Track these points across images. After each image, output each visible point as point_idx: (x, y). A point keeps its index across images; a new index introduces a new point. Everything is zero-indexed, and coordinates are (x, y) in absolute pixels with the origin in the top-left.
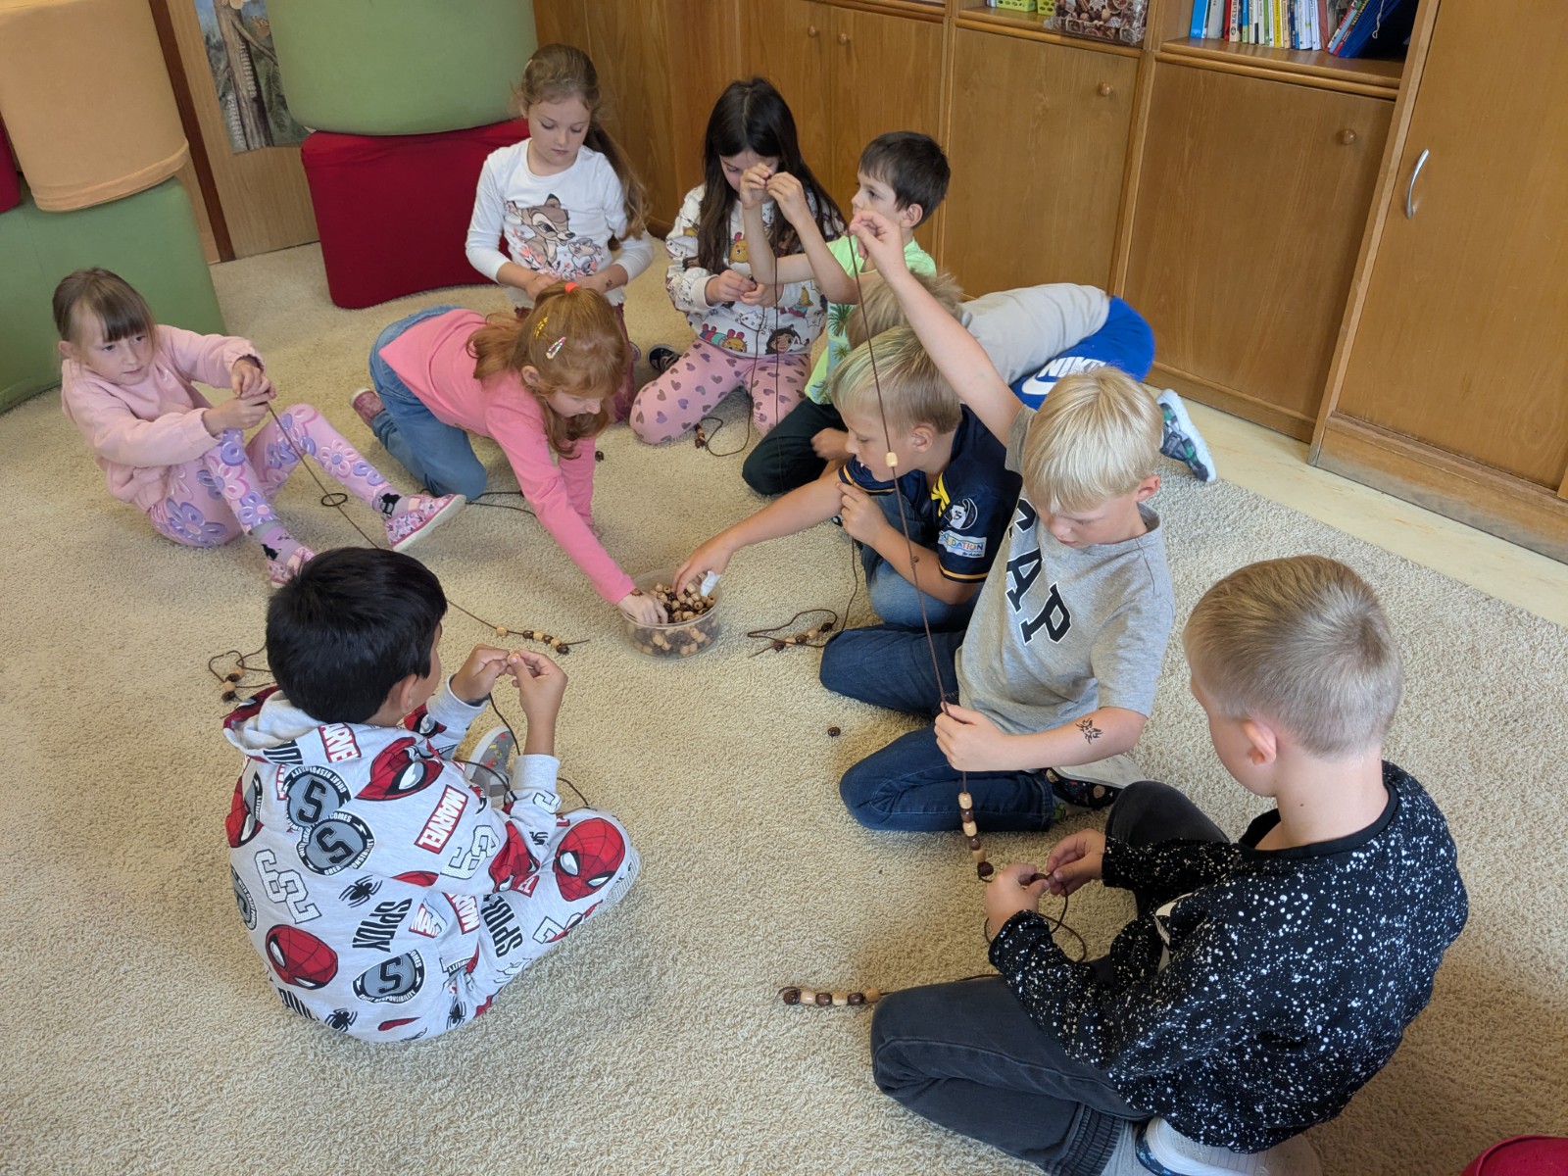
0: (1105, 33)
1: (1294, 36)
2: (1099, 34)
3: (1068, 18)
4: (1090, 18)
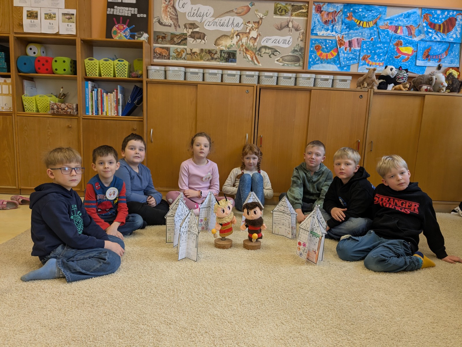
0: (67, 113)
3: (55, 110)
4: (62, 110)
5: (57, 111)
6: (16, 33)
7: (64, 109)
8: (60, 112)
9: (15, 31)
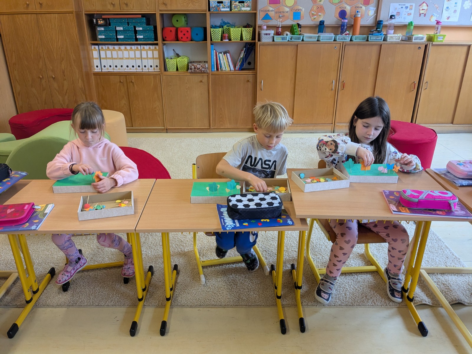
0: (201, 71)
1: (230, 69)
2: (200, 72)
3: (193, 70)
4: (198, 69)
5: (194, 71)
6: (160, 11)
7: (199, 69)
8: (197, 71)
9: (160, 9)
